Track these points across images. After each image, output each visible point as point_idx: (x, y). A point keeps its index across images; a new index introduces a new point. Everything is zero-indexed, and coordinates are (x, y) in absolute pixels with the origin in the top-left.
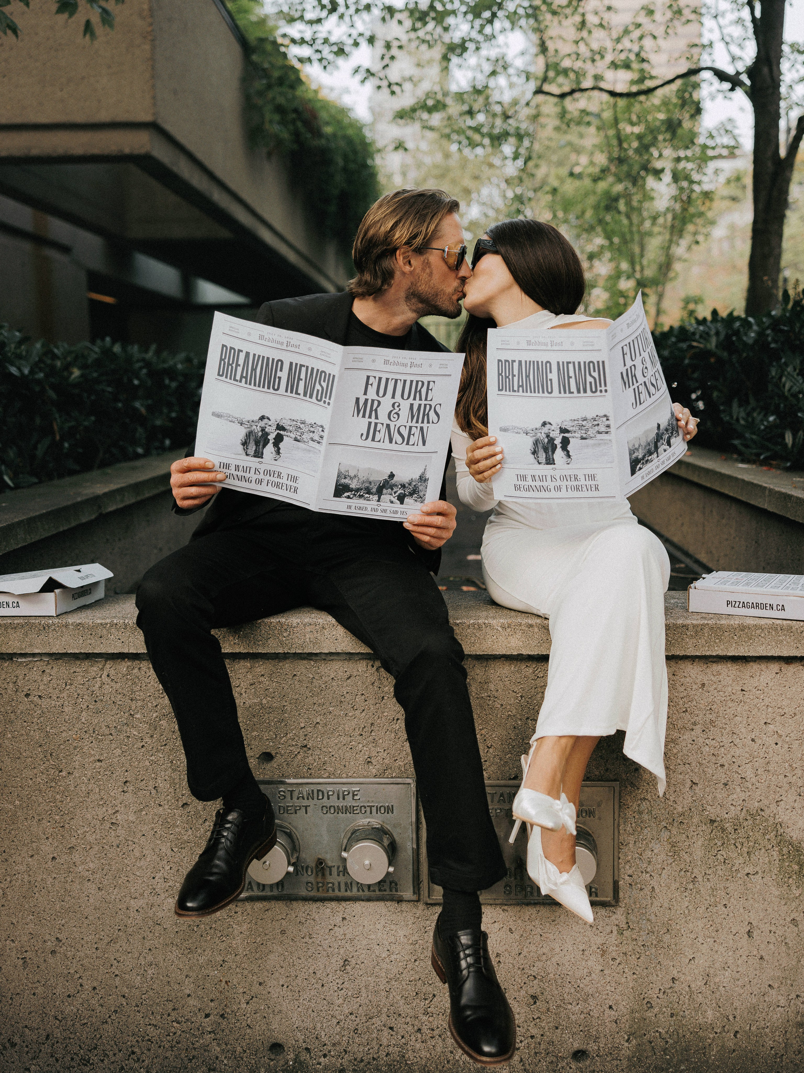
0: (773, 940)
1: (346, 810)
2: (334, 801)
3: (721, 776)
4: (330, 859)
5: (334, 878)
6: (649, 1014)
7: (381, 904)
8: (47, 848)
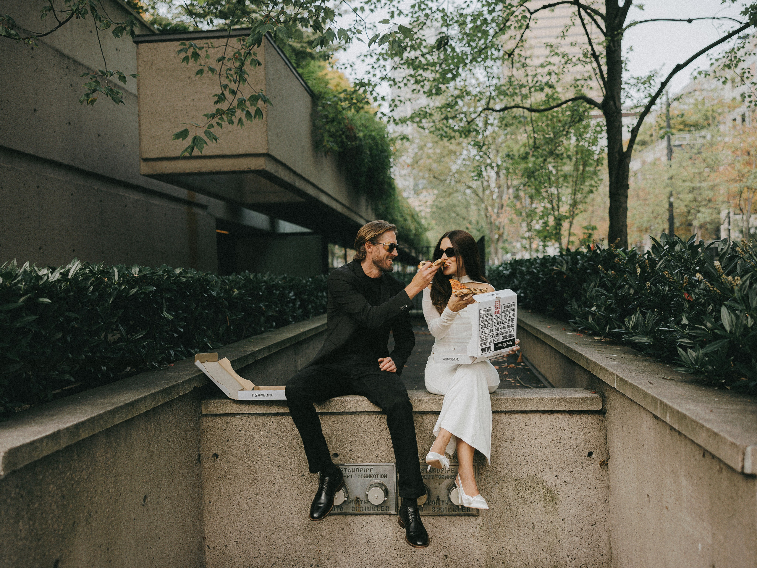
0: (543, 530)
1: (367, 476)
2: (363, 473)
3: (518, 460)
4: (362, 497)
5: (363, 505)
6: (494, 563)
7: (382, 516)
8: (247, 494)
